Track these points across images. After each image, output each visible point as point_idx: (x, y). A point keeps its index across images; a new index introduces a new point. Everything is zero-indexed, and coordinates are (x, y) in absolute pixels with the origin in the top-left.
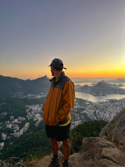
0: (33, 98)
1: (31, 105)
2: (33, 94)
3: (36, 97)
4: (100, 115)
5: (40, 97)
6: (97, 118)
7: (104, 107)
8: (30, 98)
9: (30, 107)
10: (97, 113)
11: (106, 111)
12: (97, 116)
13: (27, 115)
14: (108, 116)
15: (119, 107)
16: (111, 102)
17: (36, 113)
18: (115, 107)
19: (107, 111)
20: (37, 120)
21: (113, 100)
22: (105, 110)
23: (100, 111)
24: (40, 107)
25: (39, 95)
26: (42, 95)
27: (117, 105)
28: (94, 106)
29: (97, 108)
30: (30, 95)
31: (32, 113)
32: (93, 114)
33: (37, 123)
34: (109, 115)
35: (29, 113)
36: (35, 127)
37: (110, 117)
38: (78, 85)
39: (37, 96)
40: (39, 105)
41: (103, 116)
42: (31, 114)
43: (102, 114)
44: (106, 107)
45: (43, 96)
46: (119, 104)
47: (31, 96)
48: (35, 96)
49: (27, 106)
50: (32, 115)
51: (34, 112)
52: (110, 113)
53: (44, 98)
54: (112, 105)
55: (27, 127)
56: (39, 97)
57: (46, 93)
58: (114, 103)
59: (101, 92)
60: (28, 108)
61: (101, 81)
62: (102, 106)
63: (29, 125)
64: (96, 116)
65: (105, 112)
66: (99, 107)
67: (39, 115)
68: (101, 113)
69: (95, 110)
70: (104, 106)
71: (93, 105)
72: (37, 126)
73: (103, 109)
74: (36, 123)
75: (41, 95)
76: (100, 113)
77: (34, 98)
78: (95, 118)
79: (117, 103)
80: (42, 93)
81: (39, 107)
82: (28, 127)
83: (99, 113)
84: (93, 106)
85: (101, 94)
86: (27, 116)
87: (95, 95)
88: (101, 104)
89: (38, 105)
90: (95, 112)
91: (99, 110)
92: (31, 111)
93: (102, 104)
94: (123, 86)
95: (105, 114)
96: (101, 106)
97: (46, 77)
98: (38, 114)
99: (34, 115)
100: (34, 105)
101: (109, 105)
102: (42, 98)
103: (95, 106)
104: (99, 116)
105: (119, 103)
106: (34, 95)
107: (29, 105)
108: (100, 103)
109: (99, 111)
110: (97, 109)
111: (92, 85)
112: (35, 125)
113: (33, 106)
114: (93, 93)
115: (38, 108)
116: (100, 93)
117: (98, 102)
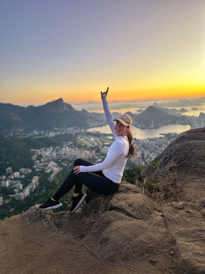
0: (42, 137)
1: (39, 149)
2: (42, 130)
3: (47, 135)
4: (151, 158)
5: (54, 135)
6: (146, 163)
7: (157, 147)
8: (37, 137)
9: (39, 152)
10: (145, 156)
12: (146, 160)
13: (34, 165)
16: (167, 138)
17: (49, 161)
20: (52, 172)
21: (171, 134)
22: (158, 151)
23: (151, 152)
24: (55, 151)
25: (52, 131)
26: (57, 131)
28: (141, 144)
29: (146, 148)
30: (36, 131)
31: (43, 160)
32: (139, 158)
33: (52, 176)
35: (38, 161)
36: (48, 182)
38: (116, 113)
39: (49, 133)
40: (53, 148)
42: (41, 162)
44: (160, 146)
45: (58, 133)
47: (38, 133)
48: (45, 134)
49: (33, 150)
50: (43, 164)
51: (46, 160)
53: (60, 135)
55: (35, 184)
56: (52, 134)
57: (63, 128)
59: (152, 122)
60: (34, 153)
61: (152, 105)
62: (154, 145)
63: (39, 180)
64: (144, 160)
66: (149, 146)
67: (55, 164)
68: (153, 155)
69: (142, 151)
70: (157, 145)
71: (139, 143)
72: (51, 181)
73: (156, 149)
74: (49, 176)
75: (55, 131)
76: (151, 155)
77: (44, 137)
78: (143, 163)
80: (57, 128)
81: (53, 151)
82: (38, 183)
83: (148, 156)
84: (139, 145)
85: (153, 126)
86: (35, 167)
87: (142, 128)
88: (152, 142)
89: (51, 148)
90: (143, 155)
91: (148, 150)
92: (40, 157)
93: (154, 142)
94: (186, 111)
96: (152, 145)
97: (61, 100)
98: (52, 163)
99: (45, 164)
100: (45, 148)
101: (164, 143)
102: (56, 136)
103: (143, 146)
104: (149, 159)
106: (43, 132)
107: (36, 148)
108: (151, 140)
110: (146, 150)
111: (138, 111)
112: (49, 179)
113: (43, 149)
114: (139, 126)
115: (51, 152)
116: (151, 124)
117: (147, 139)
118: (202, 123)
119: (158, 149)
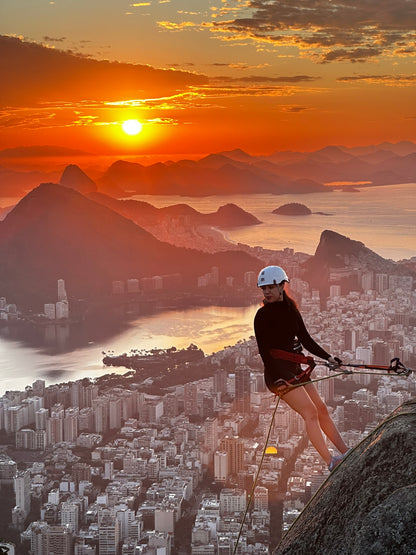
4: (54, 519)
7: (88, 439)
10: (19, 506)
11: (109, 466)
14: (123, 514)
15: (223, 419)
16: (148, 382)
18: (183, 424)
19: (118, 465)
22: (99, 464)
23: (54, 477)
27: (208, 402)
29: (24, 456)
34: (134, 506)
37: (149, 522)
41: (83, 523)
43: (70, 509)
44: (110, 435)
46: (226, 398)
52: (146, 484)
54: (159, 409)
58: (179, 389)
59: (61, 285)
61: (54, 178)
62: (72, 431)
65: (101, 485)
66: (46, 437)
68: (64, 498)
70: (90, 429)
73: (84, 453)
76: (54, 498)
79: (205, 387)
85: (62, 309)
88: (58, 412)
91: (37, 467)
94: (249, 220)
95: (102, 499)
101: (134, 414)
104: (41, 525)
105: (221, 385)
108: (52, 398)
109: (38, 482)
110: (22, 466)
116: (55, 300)
117: (29, 393)
118: (335, 290)
119: (95, 456)
